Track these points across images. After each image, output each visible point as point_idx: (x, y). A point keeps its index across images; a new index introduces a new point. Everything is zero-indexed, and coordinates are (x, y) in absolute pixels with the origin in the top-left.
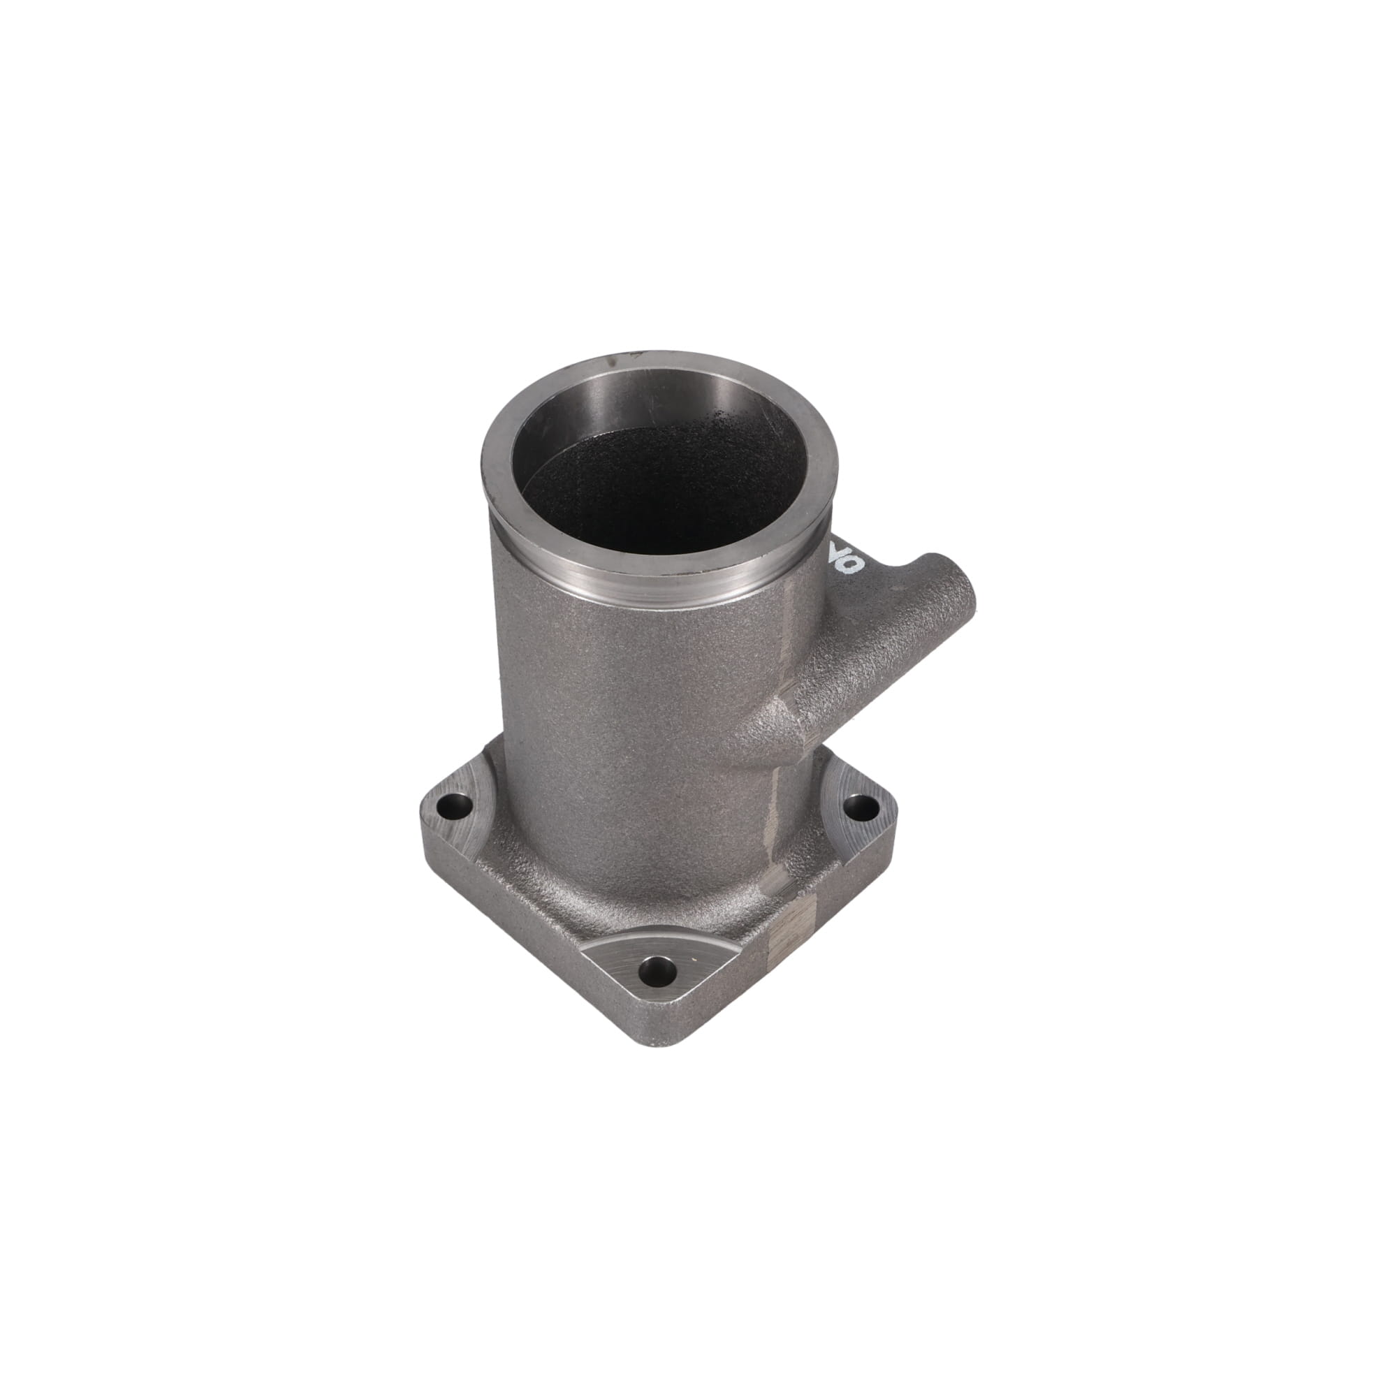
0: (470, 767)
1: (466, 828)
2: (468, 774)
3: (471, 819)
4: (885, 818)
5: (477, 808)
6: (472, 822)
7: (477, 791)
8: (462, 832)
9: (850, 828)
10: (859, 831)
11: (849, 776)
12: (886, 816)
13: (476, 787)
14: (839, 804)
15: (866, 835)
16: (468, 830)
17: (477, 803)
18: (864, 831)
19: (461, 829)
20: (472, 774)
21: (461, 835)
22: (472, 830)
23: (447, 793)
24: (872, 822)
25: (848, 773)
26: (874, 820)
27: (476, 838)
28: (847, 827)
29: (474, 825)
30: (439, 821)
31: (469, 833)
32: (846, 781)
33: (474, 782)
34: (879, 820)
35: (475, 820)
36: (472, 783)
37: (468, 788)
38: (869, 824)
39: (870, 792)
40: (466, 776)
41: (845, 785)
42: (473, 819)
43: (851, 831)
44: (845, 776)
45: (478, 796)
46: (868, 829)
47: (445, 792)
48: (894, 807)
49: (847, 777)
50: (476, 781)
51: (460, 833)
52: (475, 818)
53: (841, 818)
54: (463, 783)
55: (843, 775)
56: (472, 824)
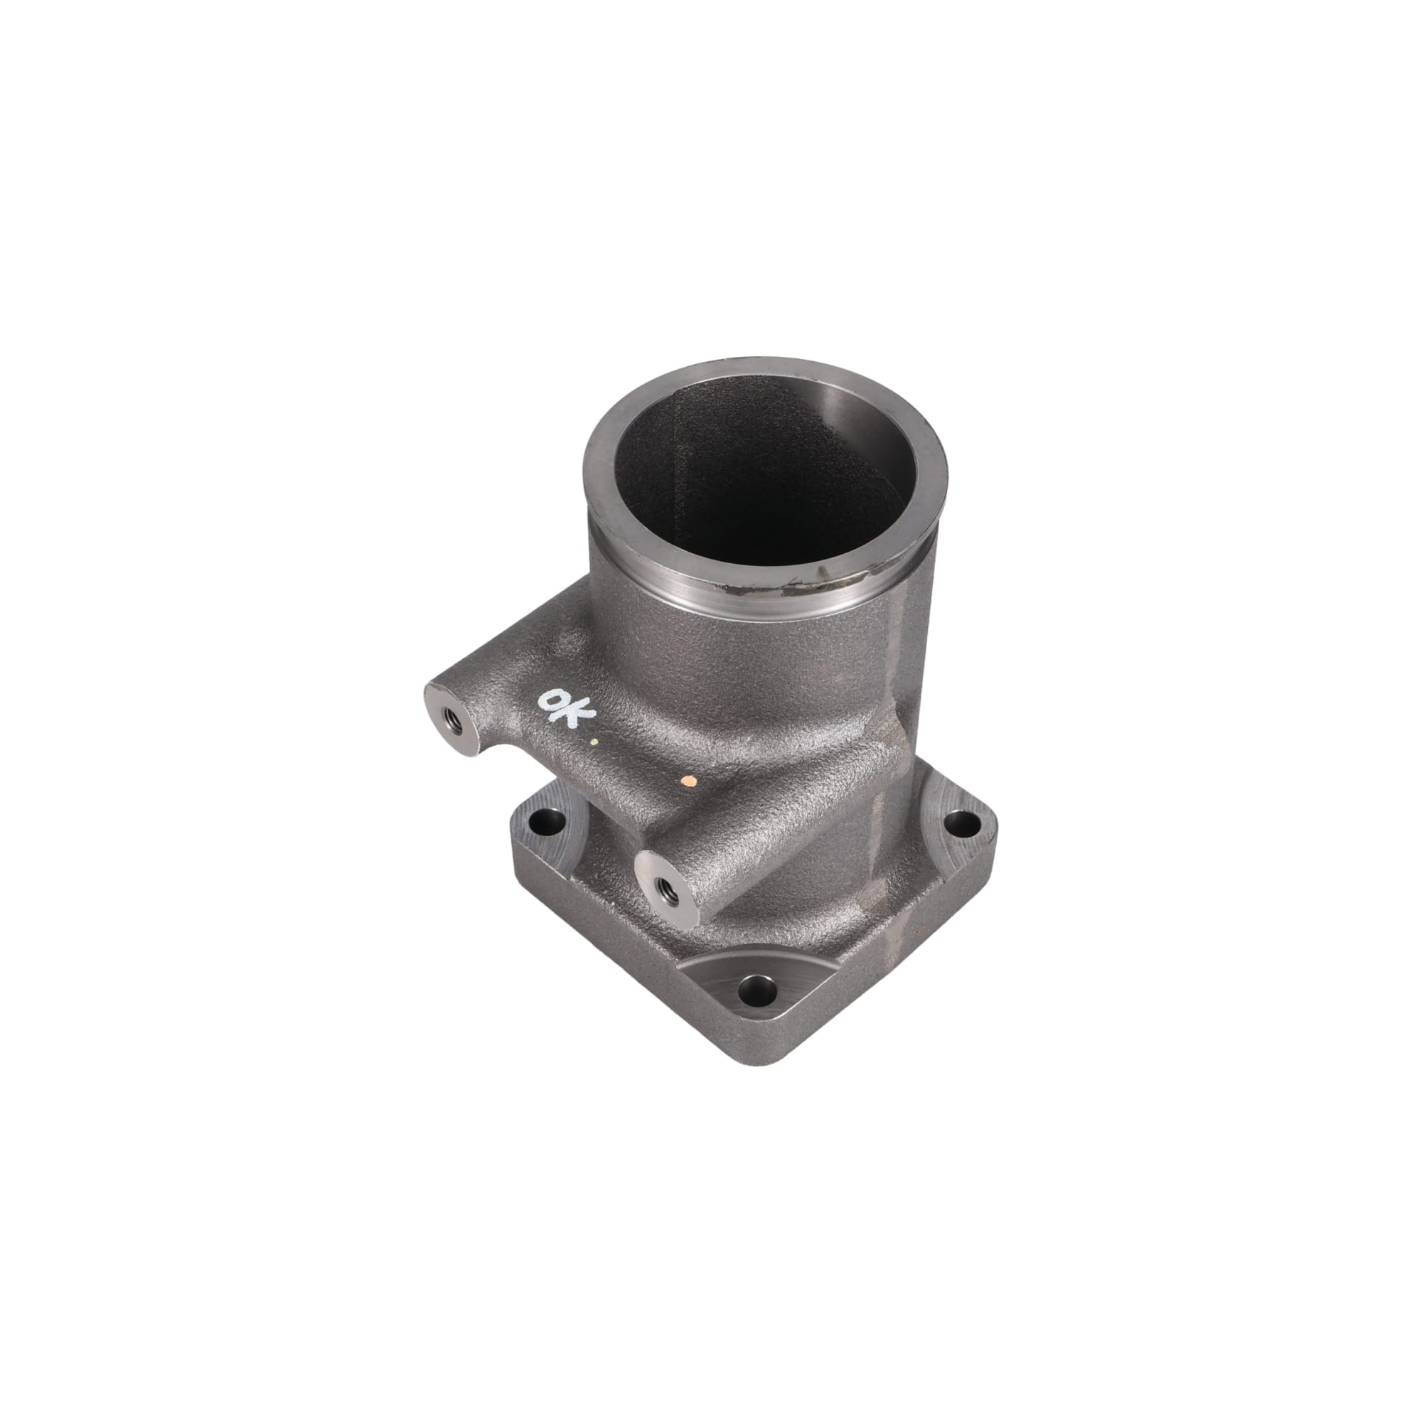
0: (955, 866)
1: (947, 802)
2: (956, 858)
3: (944, 810)
4: (526, 811)
5: (940, 822)
6: (941, 808)
7: (943, 839)
8: (950, 798)
9: (562, 802)
10: (553, 799)
11: (554, 856)
12: (523, 813)
13: (944, 844)
14: (569, 824)
15: (548, 795)
16: (945, 800)
17: (940, 827)
18: (548, 798)
19: (952, 800)
20: (952, 858)
21: (950, 794)
22: (941, 800)
23: (974, 837)
24: (538, 806)
25: (555, 859)
26: (536, 810)
27: (934, 793)
28: (565, 802)
29: (940, 804)
30: (975, 808)
31: (943, 796)
32: (559, 849)
33: (948, 850)
34: (532, 809)
35: (940, 809)
36: (949, 848)
37: (953, 842)
38: (543, 805)
39: (536, 838)
40: (956, 855)
41: (560, 845)
42: (941, 811)
43: (561, 798)
44: (559, 855)
45: (941, 834)
46: (544, 800)
47: (976, 838)
48: (514, 822)
49: (557, 855)
50: (946, 849)
51: (952, 796)
52: (939, 812)
53: (569, 811)
54: (959, 848)
55: (561, 856)
56: (942, 805)
